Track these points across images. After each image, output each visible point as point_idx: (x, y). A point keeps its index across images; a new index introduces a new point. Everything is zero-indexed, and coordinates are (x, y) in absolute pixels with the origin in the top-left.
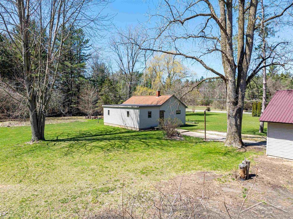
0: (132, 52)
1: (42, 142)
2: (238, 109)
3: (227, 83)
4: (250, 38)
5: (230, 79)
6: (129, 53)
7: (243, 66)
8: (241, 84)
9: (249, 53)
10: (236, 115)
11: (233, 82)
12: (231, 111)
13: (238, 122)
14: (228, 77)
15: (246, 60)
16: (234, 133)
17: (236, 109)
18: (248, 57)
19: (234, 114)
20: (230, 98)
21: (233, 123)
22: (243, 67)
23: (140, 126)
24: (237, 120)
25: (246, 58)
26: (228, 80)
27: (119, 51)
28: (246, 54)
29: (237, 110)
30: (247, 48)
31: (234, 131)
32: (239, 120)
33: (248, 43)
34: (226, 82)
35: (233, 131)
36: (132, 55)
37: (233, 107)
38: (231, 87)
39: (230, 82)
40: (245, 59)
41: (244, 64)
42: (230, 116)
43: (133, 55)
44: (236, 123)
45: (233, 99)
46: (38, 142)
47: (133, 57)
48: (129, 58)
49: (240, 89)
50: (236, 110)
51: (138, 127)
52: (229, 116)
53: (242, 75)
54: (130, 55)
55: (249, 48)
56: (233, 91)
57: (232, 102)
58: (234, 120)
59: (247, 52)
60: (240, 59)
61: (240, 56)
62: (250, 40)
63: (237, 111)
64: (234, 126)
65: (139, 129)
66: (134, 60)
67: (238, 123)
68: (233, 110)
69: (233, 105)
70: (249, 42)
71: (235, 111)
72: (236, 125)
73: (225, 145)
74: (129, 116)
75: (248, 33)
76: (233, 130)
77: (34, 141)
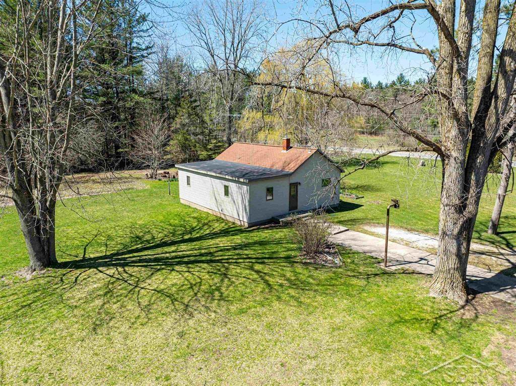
0: (233, 38)
1: (51, 271)
2: (467, 221)
3: (446, 162)
4: (511, 60)
5: (454, 154)
6: (227, 40)
7: (486, 125)
8: (478, 164)
9: (504, 96)
10: (460, 233)
11: (460, 163)
12: (449, 224)
13: (463, 249)
14: (448, 150)
15: (497, 111)
16: (452, 271)
17: (462, 219)
18: (500, 104)
19: (456, 231)
20: (449, 196)
21: (453, 248)
22: (487, 127)
23: (249, 218)
24: (462, 244)
25: (496, 108)
26: (448, 157)
27: (208, 37)
28: (497, 98)
29: (464, 223)
30: (502, 82)
31: (453, 266)
32: (465, 245)
33: (506, 72)
34: (443, 160)
35: (450, 266)
36: (233, 44)
37: (456, 216)
38: (454, 173)
39: (453, 161)
40: (492, 107)
41: (489, 119)
42: (446, 235)
43: (235, 45)
44: (459, 249)
45: (456, 200)
46: (43, 272)
47: (235, 49)
48: (228, 51)
49: (473, 177)
50: (460, 222)
51: (245, 220)
52: (444, 234)
53: (482, 145)
54: (229, 45)
55: (506, 83)
56: (457, 182)
57: (453, 206)
58: (455, 244)
59: (501, 92)
60: (479, 106)
61: (481, 101)
62: (512, 64)
63: (463, 225)
64: (454, 257)
65: (249, 224)
66: (236, 55)
67: (463, 251)
68: (455, 223)
69: (456, 211)
70: (508, 69)
71: (459, 226)
72: (459, 255)
73: (431, 295)
74: (228, 195)
75: (507, 47)
76: (450, 262)
77: (35, 270)
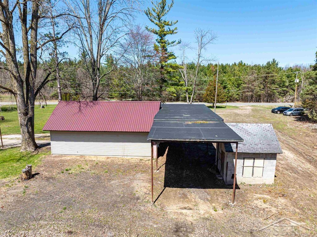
3: (16, 96)
7: (30, 81)
8: (30, 96)
9: (34, 71)
10: (27, 124)
11: (22, 96)
12: (22, 121)
13: (30, 130)
14: (16, 91)
15: (32, 77)
16: (27, 139)
18: (33, 74)
20: (20, 109)
21: (26, 130)
24: (29, 128)
33: (32, 62)
38: (20, 100)
39: (19, 95)
49: (29, 101)
52: (21, 125)
55: (33, 66)
56: (22, 104)
57: (22, 113)
58: (27, 128)
59: (32, 69)
62: (34, 59)
63: (28, 120)
68: (25, 120)
69: (24, 115)
72: (29, 132)
73: (21, 151)
75: (31, 53)
76: (26, 136)
